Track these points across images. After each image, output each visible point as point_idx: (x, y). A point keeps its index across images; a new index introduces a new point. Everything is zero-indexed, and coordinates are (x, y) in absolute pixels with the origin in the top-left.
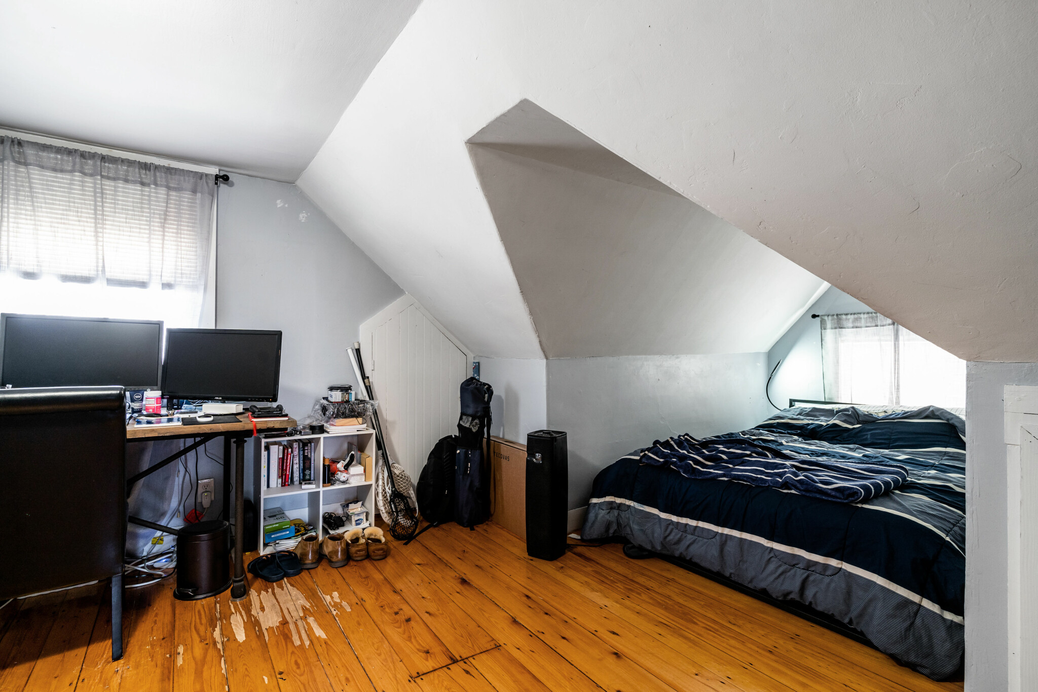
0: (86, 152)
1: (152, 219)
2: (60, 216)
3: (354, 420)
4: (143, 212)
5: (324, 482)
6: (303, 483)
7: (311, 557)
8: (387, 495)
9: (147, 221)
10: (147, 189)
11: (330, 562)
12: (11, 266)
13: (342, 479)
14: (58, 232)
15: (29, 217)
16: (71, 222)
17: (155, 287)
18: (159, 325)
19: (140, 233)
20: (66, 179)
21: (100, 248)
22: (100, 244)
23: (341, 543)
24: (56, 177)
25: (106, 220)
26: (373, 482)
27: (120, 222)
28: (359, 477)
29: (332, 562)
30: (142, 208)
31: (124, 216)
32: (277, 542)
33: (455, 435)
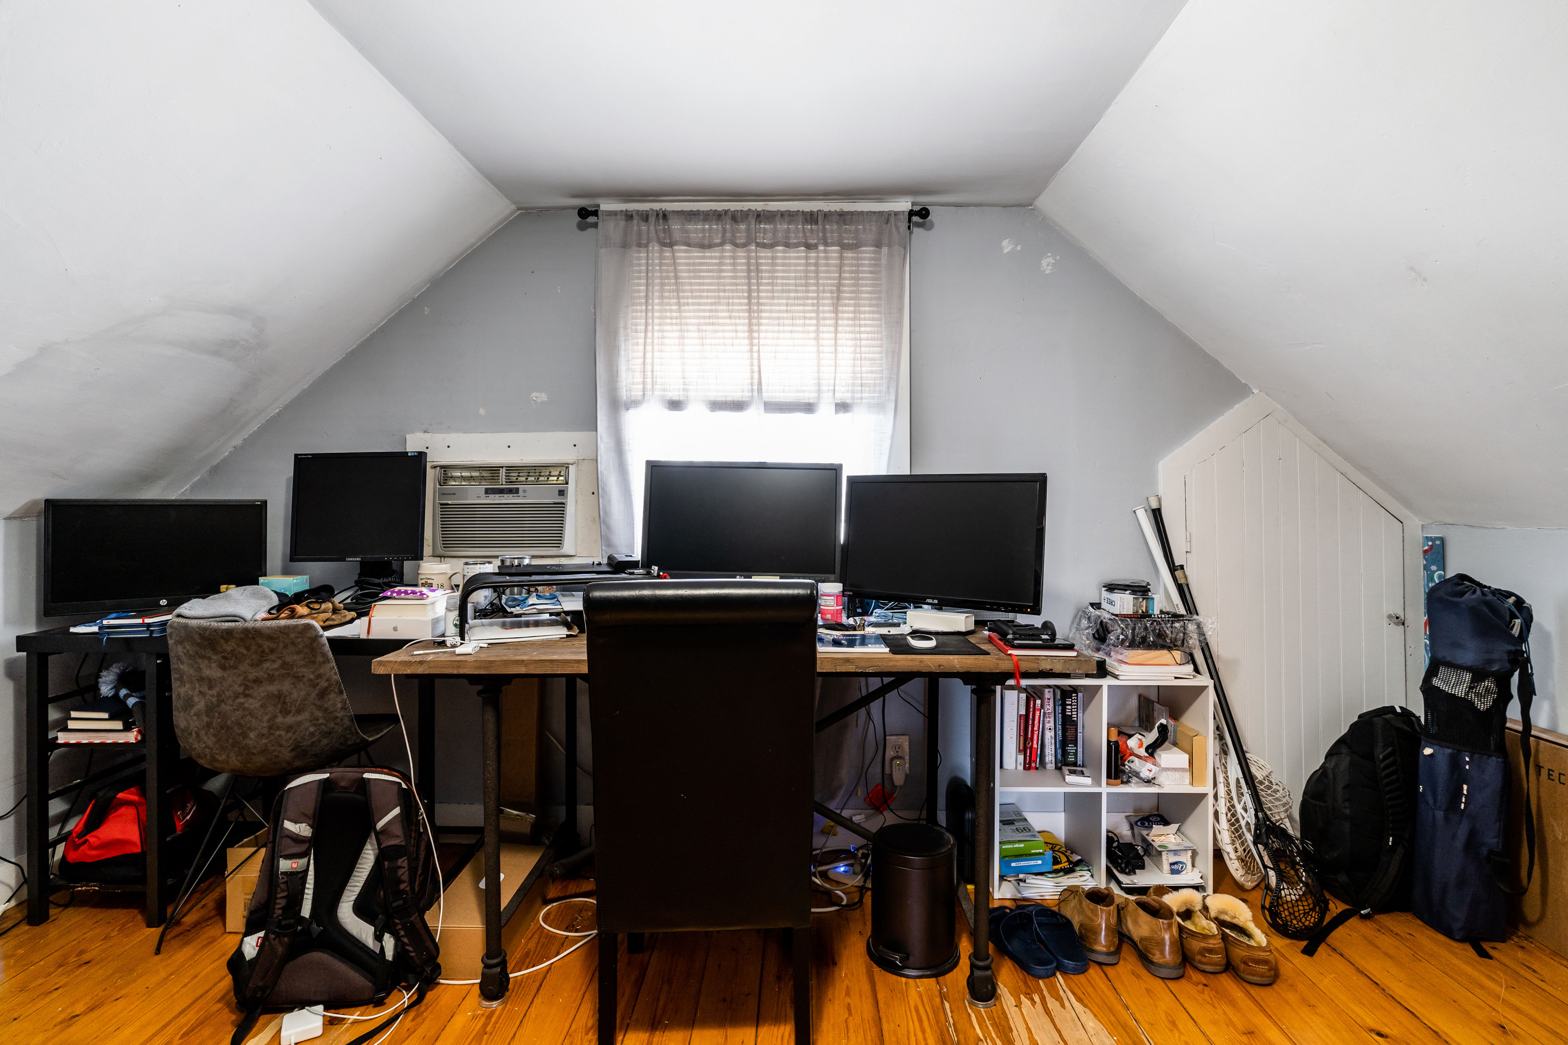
0: (738, 211)
1: (821, 301)
2: (707, 314)
3: (1163, 655)
4: (808, 291)
5: (1109, 776)
6: (1065, 769)
7: (1106, 941)
8: (1240, 826)
9: (813, 305)
10: (813, 254)
11: (1144, 958)
12: (655, 393)
13: (1145, 774)
14: (706, 338)
15: (674, 321)
16: (721, 321)
17: (826, 409)
18: (835, 470)
19: (804, 325)
20: (715, 258)
21: (755, 355)
22: (755, 348)
23: (1170, 926)
24: (704, 257)
25: (761, 312)
26: (1208, 789)
27: (779, 311)
28: (1177, 775)
29: (1152, 963)
30: (807, 285)
31: (785, 301)
32: (1021, 876)
33: (1401, 708)
